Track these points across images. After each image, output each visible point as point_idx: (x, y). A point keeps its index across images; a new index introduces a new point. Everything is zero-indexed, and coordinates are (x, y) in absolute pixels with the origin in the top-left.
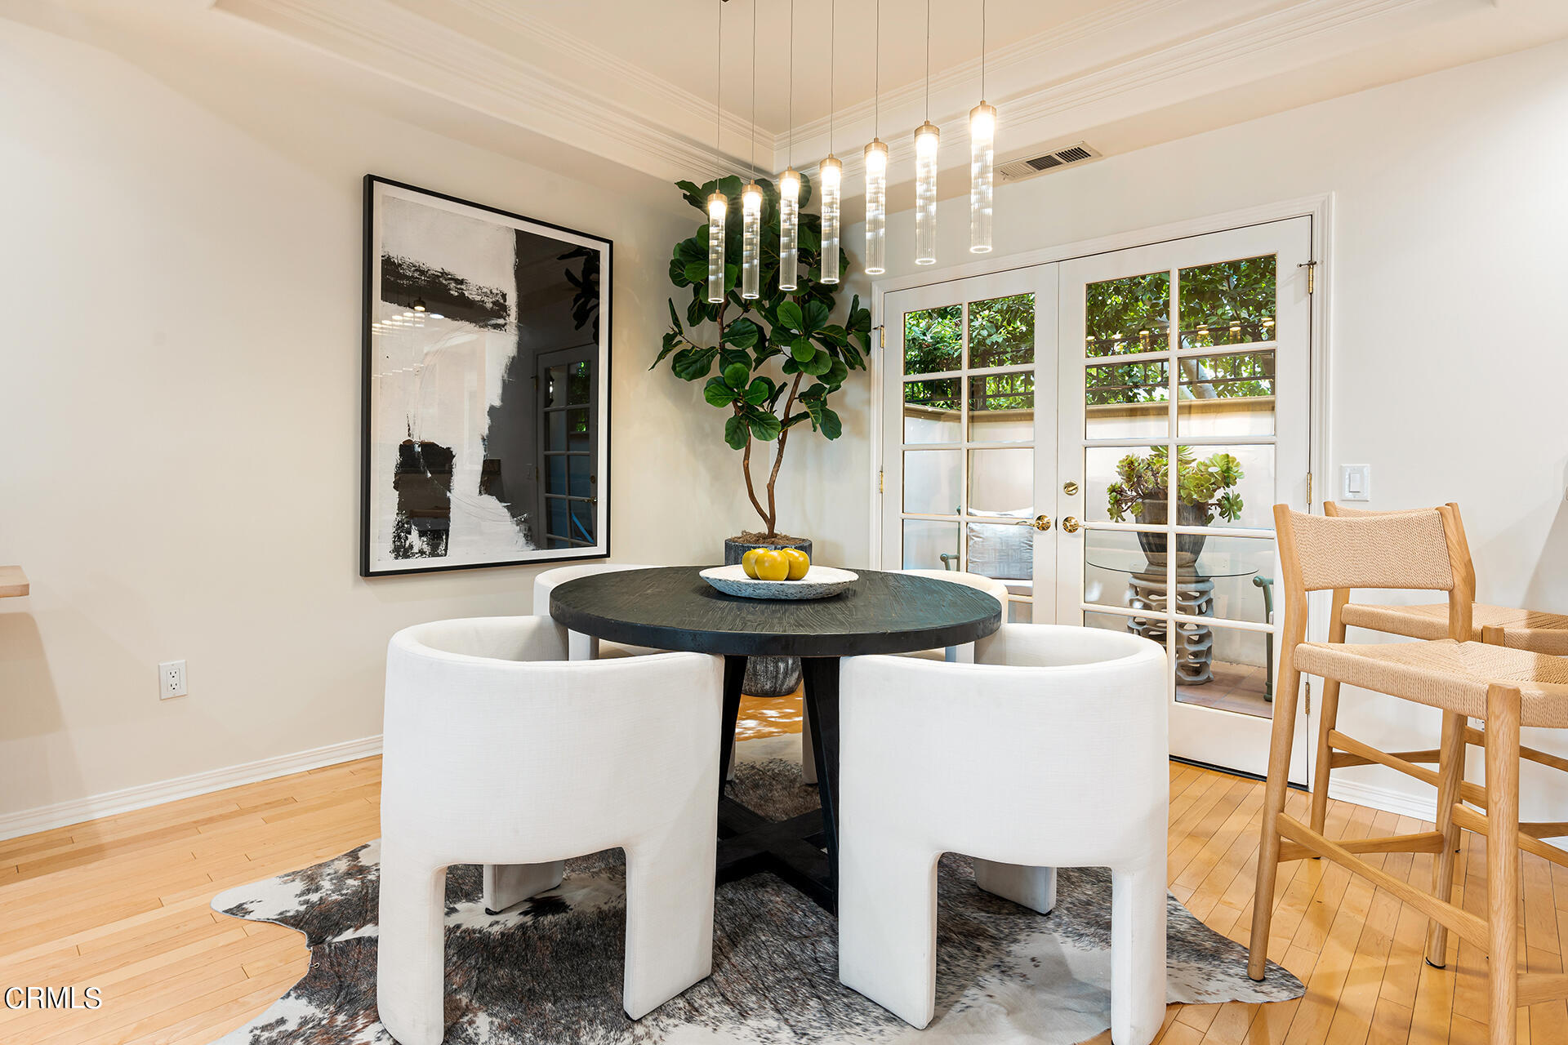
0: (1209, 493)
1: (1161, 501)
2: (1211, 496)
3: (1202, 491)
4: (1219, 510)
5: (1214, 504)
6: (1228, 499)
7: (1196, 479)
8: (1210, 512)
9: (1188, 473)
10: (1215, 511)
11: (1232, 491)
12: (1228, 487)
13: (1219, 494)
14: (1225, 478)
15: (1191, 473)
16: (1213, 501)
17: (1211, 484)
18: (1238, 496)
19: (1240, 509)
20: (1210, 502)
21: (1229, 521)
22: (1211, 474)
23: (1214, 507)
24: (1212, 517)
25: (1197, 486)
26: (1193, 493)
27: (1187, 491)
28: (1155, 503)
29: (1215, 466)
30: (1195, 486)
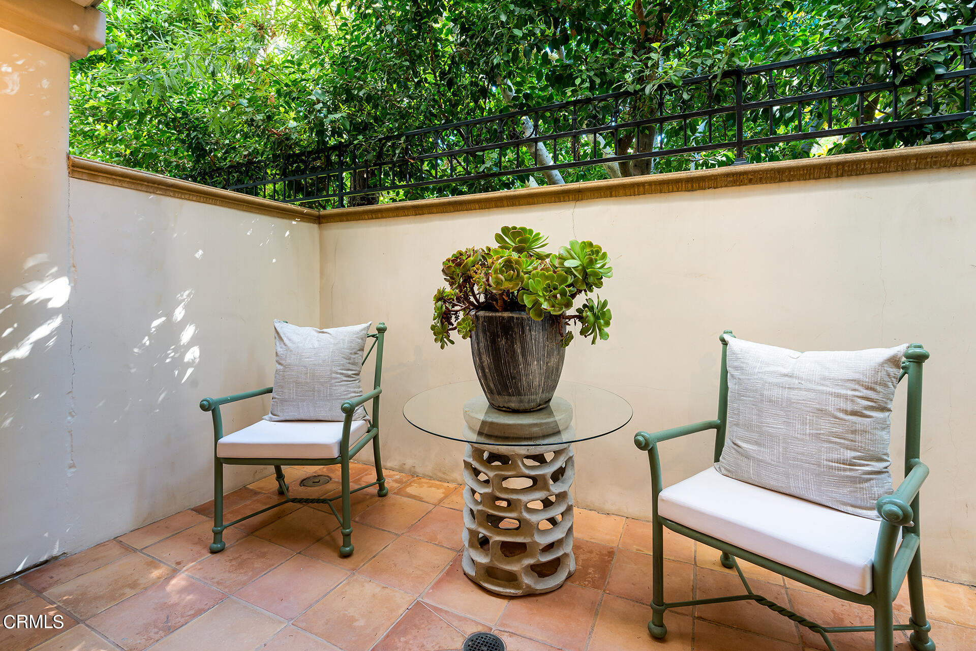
0: (564, 302)
1: (499, 314)
2: (568, 305)
3: (555, 296)
4: (579, 325)
5: (573, 317)
6: (591, 309)
7: (547, 278)
8: (568, 329)
9: (535, 269)
10: (574, 327)
11: (595, 296)
12: (591, 291)
13: (579, 301)
14: (586, 275)
15: (540, 268)
16: (571, 312)
17: (569, 286)
18: (605, 304)
19: (607, 324)
20: (569, 312)
21: (593, 342)
22: (569, 271)
23: (572, 320)
24: (570, 336)
25: (548, 289)
26: (542, 300)
27: (533, 297)
28: (492, 317)
29: (573, 258)
30: (545, 289)
